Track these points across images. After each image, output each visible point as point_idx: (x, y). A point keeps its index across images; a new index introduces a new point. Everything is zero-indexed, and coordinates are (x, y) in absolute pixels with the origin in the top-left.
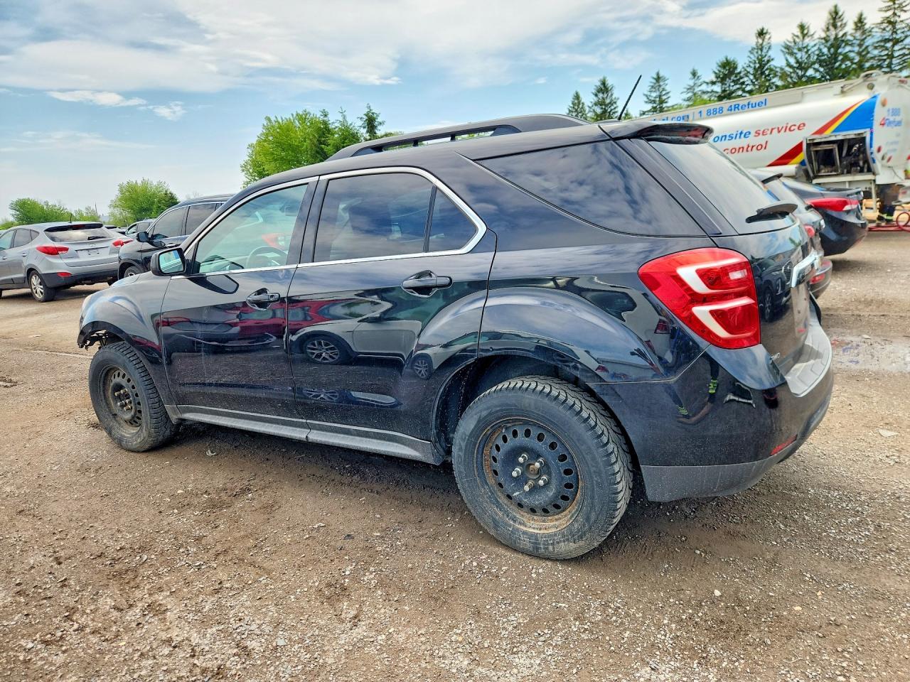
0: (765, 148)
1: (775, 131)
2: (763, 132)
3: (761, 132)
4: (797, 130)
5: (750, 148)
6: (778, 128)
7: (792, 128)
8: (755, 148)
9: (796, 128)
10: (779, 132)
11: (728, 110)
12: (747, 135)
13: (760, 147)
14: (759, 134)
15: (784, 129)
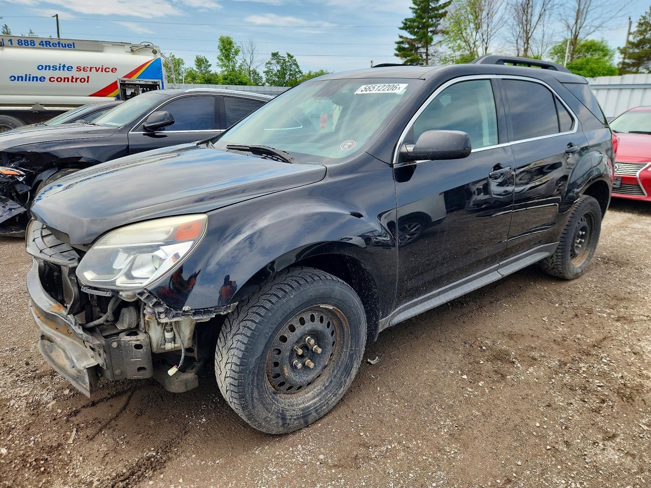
0: (88, 82)
1: (94, 70)
2: (84, 68)
3: (82, 69)
4: (111, 72)
5: (74, 80)
6: (96, 68)
7: (107, 70)
8: (78, 80)
9: (110, 70)
10: (97, 71)
11: (40, 44)
12: (70, 68)
13: (83, 80)
14: (81, 70)
15: (100, 69)
